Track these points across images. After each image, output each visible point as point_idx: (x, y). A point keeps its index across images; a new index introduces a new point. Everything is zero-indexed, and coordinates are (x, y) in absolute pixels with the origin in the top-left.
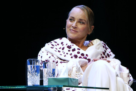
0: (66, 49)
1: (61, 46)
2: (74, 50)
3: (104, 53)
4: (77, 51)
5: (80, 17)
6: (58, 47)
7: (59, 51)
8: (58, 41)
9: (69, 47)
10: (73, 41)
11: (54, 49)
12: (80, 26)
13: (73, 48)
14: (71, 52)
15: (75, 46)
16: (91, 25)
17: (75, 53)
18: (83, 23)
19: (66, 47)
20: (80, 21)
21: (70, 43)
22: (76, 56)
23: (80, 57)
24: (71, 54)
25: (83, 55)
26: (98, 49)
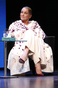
2: (22, 25)
3: (35, 26)
7: (17, 26)
8: (18, 21)
9: (21, 24)
10: (23, 21)
11: (16, 25)
12: (25, 15)
15: (23, 24)
16: (30, 15)
18: (27, 14)
20: (25, 13)
23: (24, 28)
24: (21, 27)
25: (25, 27)
26: (33, 24)
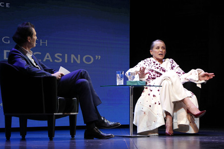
0: (153, 64)
1: (149, 61)
2: (157, 64)
4: (159, 65)
5: (162, 46)
6: (148, 62)
7: (149, 65)
8: (148, 59)
9: (154, 62)
10: (157, 59)
13: (156, 63)
14: (155, 65)
15: (157, 62)
17: (158, 66)
19: (152, 62)
20: (162, 48)
21: (154, 61)
22: (158, 68)
23: (160, 69)
25: (162, 68)
